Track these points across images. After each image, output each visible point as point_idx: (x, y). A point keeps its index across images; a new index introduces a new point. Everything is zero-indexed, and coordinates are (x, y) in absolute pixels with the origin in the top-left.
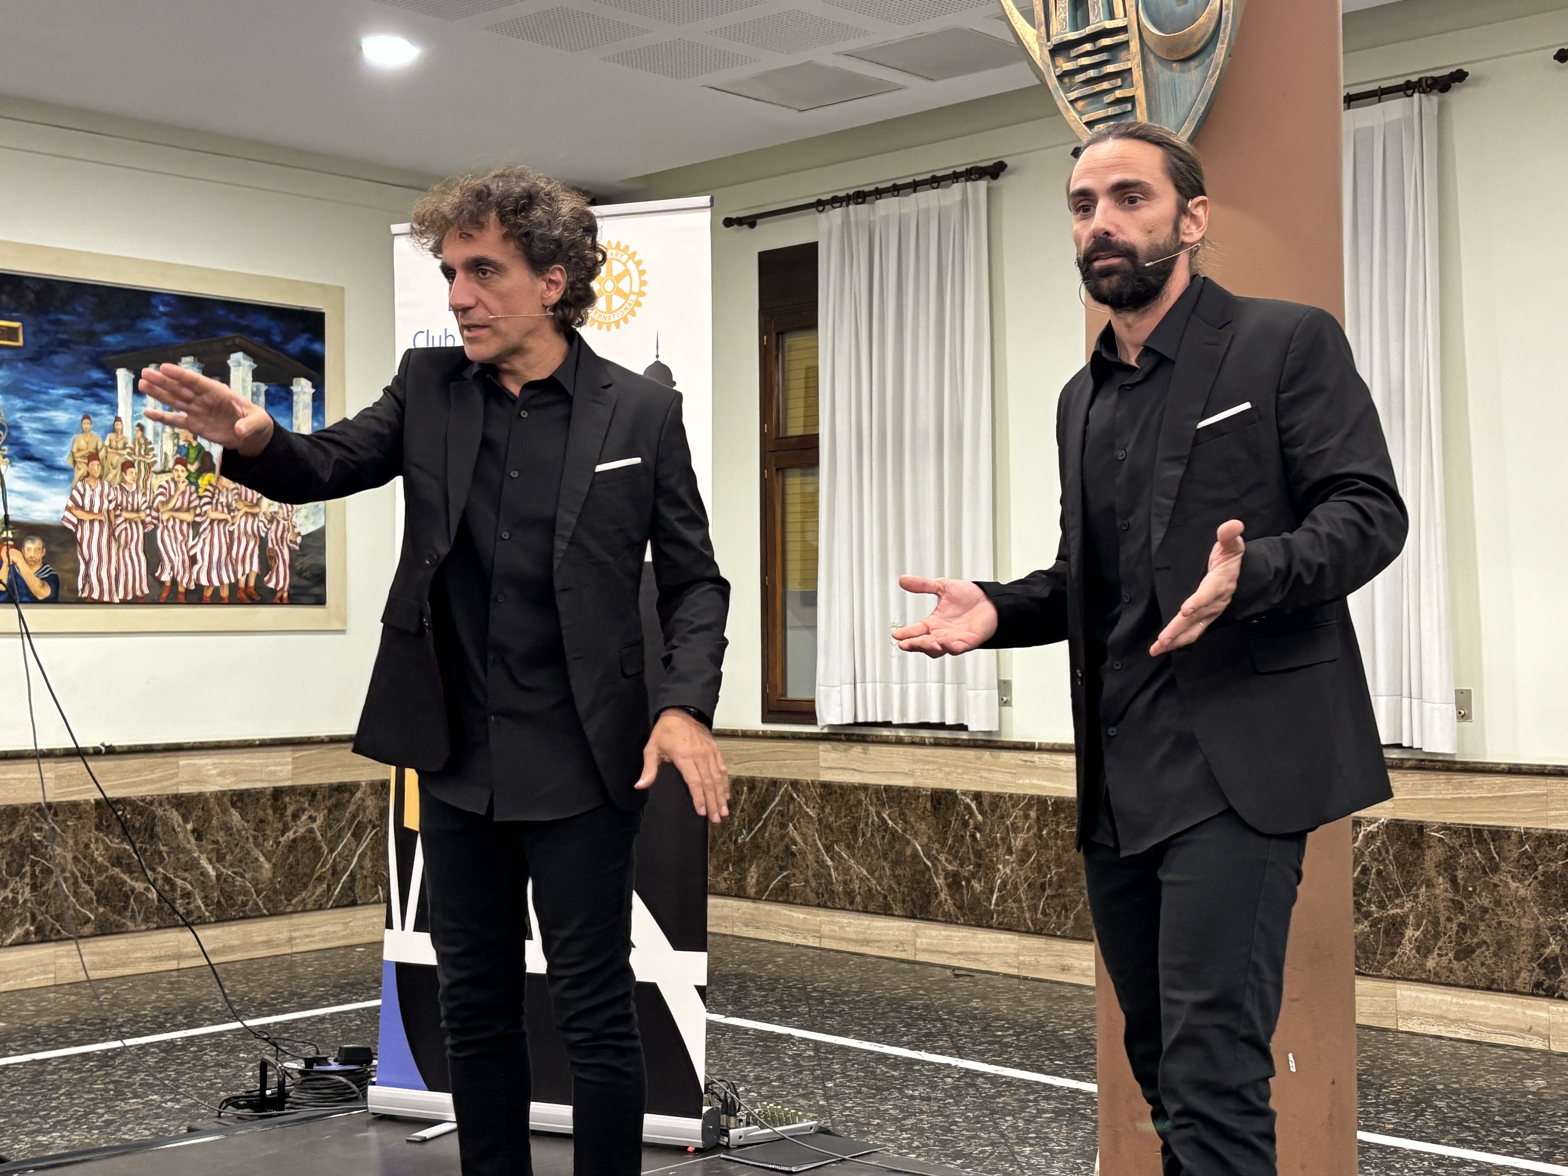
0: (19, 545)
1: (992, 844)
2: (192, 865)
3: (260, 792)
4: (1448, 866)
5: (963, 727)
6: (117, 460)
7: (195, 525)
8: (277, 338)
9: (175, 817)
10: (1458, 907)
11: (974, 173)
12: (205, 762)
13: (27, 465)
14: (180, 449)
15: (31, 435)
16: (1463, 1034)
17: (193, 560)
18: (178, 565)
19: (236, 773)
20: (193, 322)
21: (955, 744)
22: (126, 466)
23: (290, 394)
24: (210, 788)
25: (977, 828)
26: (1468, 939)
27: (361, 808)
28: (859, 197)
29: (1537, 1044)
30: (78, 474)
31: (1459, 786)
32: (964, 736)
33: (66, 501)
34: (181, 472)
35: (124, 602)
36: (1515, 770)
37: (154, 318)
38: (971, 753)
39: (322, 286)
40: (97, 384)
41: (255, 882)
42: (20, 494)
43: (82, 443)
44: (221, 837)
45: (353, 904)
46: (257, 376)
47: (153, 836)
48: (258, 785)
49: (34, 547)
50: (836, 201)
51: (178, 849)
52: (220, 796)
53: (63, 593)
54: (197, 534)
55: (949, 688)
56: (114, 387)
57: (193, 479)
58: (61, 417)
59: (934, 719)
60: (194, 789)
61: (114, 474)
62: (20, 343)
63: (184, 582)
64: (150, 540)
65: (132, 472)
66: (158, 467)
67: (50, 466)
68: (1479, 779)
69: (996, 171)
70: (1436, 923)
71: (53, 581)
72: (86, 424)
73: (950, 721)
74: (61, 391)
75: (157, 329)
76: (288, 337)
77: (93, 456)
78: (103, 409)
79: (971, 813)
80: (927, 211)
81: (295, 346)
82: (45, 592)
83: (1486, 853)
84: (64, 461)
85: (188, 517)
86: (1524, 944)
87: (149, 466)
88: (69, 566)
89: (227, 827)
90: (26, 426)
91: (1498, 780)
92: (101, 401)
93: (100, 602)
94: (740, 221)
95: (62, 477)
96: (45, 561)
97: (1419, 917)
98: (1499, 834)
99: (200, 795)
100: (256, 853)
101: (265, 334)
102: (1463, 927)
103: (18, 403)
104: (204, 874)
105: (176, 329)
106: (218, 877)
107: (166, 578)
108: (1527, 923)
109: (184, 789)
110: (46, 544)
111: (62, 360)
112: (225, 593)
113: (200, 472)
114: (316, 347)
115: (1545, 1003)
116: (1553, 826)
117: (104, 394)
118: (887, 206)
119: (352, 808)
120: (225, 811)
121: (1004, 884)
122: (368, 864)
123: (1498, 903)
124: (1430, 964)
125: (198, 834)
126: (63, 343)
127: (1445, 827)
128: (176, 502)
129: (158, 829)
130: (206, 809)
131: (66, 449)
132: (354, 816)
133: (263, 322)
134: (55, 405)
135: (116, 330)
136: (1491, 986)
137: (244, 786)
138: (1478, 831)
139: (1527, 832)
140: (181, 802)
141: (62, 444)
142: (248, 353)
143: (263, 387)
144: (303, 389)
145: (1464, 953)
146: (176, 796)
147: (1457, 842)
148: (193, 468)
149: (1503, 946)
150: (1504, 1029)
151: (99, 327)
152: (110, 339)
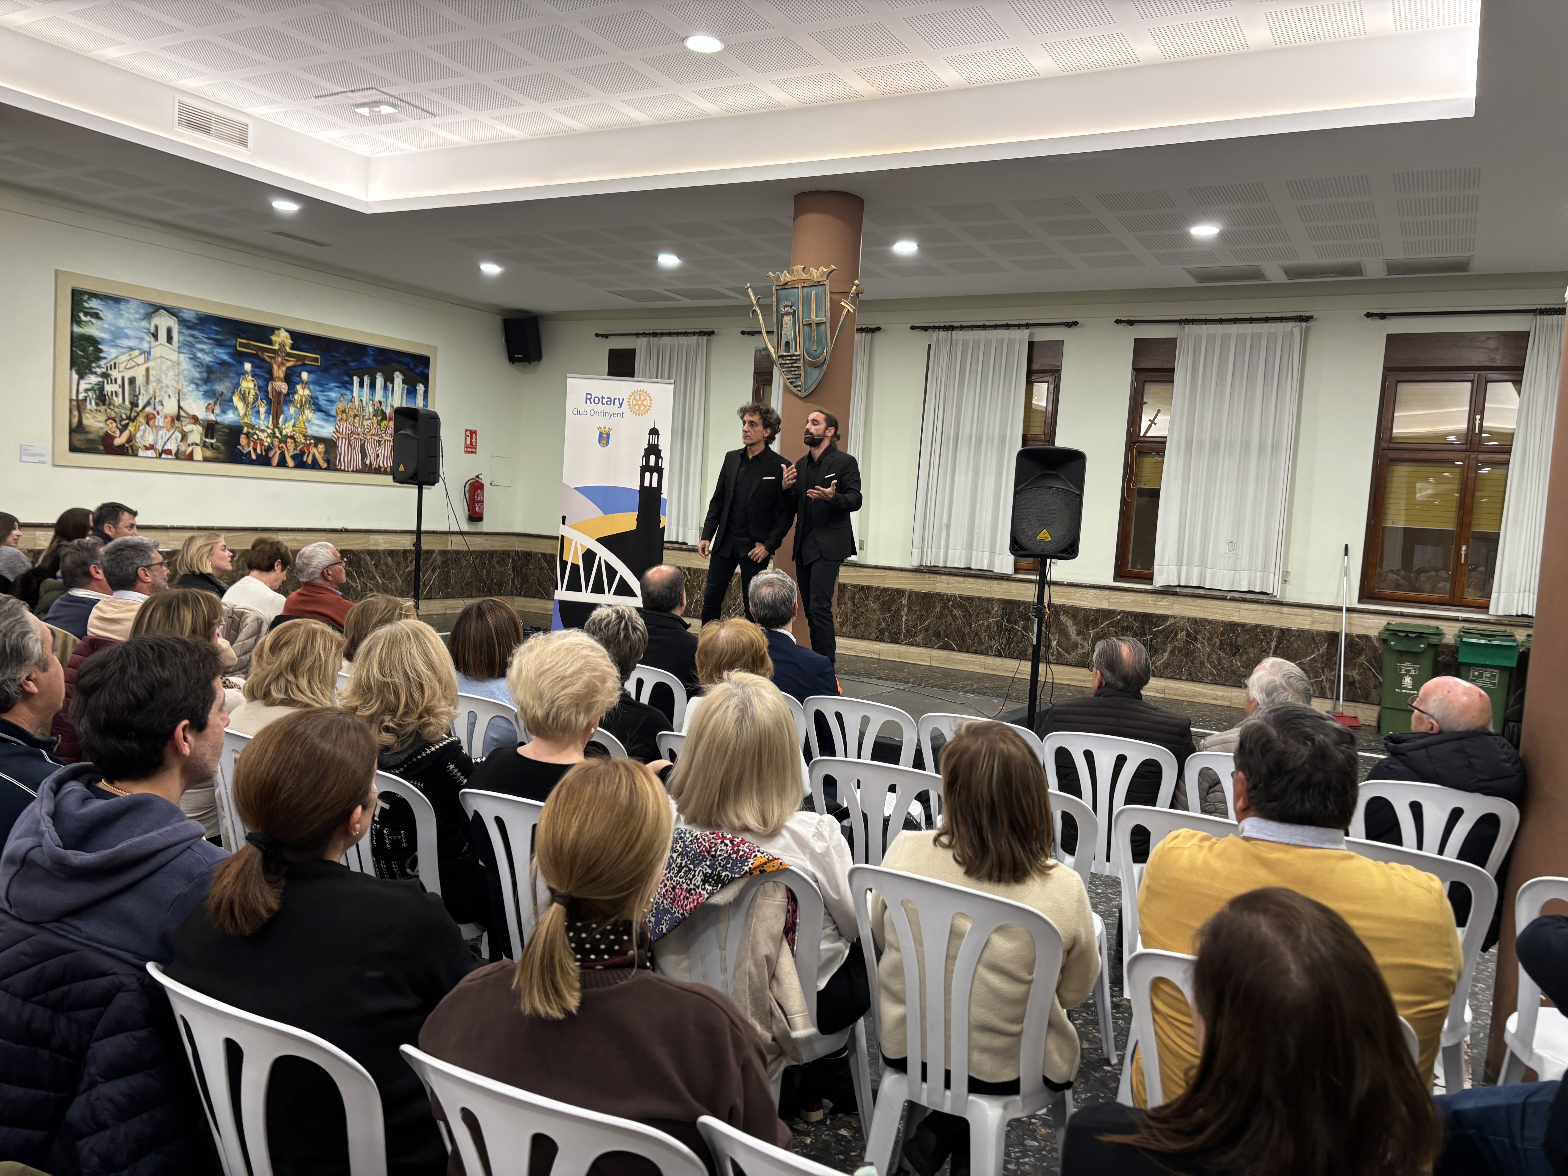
0: (316, 446)
1: (693, 587)
2: (374, 578)
3: (398, 551)
4: (852, 598)
5: (685, 544)
6: (352, 413)
7: (379, 442)
8: (412, 367)
9: (368, 558)
10: (854, 611)
11: (702, 333)
12: (379, 538)
13: (320, 414)
14: (375, 410)
15: (322, 402)
16: (852, 653)
17: (378, 456)
18: (372, 458)
19: (390, 543)
20: (382, 358)
21: (681, 549)
22: (356, 416)
23: (416, 390)
24: (381, 548)
25: (688, 580)
26: (857, 622)
27: (435, 560)
28: (655, 334)
29: (876, 656)
30: (338, 418)
31: (858, 572)
32: (684, 547)
33: (332, 429)
34: (375, 420)
35: (353, 471)
36: (876, 567)
37: (368, 356)
38: (687, 553)
39: (429, 346)
40: (346, 382)
41: (396, 587)
42: (317, 425)
43: (340, 406)
44: (384, 568)
45: (431, 598)
46: (404, 382)
47: (360, 566)
48: (398, 548)
49: (321, 447)
50: (644, 334)
51: (368, 572)
52: (384, 551)
53: (331, 466)
54: (380, 445)
55: (681, 529)
56: (352, 384)
57: (379, 423)
58: (333, 395)
59: (674, 540)
60: (375, 548)
61: (351, 419)
62: (319, 364)
63: (374, 464)
64: (363, 446)
65: (357, 418)
66: (367, 417)
67: (328, 414)
68: (865, 570)
69: (711, 333)
70: (847, 617)
71: (327, 461)
72: (342, 399)
73: (680, 541)
74: (333, 384)
75: (369, 361)
76: (416, 367)
77: (344, 412)
78: (348, 393)
79: (686, 575)
80: (682, 345)
81: (417, 371)
82: (324, 465)
83: (864, 594)
84: (333, 413)
85: (377, 438)
86: (874, 624)
87: (363, 417)
88: (333, 455)
89: (386, 564)
90: (320, 398)
91: (871, 570)
92: (347, 389)
93: (344, 471)
94: (602, 336)
95: (332, 419)
96: (325, 453)
97: (841, 615)
98: (869, 588)
99: (377, 551)
100: (396, 575)
101: (407, 364)
102: (855, 618)
103: (318, 388)
104: (377, 582)
105: (375, 361)
106: (383, 583)
107: (368, 462)
108: (876, 617)
109: (371, 548)
110: (326, 446)
111: (334, 371)
112: (389, 470)
113: (382, 420)
114: (426, 371)
115: (879, 643)
116: (887, 586)
117: (349, 386)
118: (665, 340)
119: (431, 560)
120: (386, 557)
121: (697, 601)
122: (437, 583)
123: (867, 610)
124: (844, 630)
125: (376, 566)
126: (335, 365)
127: (852, 585)
128: (373, 432)
129: (362, 563)
130: (379, 557)
131: (334, 408)
132: (432, 563)
133: (407, 360)
134: (331, 390)
135: (354, 361)
136: (863, 638)
137: (393, 548)
138: (863, 586)
139: (878, 588)
140: (371, 553)
141: (332, 406)
142: (401, 372)
143: (406, 387)
144: (420, 388)
145: (855, 627)
146: (369, 550)
147: (856, 590)
148: (379, 418)
149: (868, 625)
150: (865, 652)
151: (348, 359)
152: (352, 364)
